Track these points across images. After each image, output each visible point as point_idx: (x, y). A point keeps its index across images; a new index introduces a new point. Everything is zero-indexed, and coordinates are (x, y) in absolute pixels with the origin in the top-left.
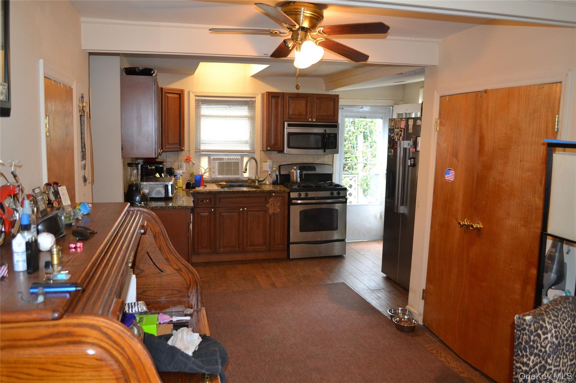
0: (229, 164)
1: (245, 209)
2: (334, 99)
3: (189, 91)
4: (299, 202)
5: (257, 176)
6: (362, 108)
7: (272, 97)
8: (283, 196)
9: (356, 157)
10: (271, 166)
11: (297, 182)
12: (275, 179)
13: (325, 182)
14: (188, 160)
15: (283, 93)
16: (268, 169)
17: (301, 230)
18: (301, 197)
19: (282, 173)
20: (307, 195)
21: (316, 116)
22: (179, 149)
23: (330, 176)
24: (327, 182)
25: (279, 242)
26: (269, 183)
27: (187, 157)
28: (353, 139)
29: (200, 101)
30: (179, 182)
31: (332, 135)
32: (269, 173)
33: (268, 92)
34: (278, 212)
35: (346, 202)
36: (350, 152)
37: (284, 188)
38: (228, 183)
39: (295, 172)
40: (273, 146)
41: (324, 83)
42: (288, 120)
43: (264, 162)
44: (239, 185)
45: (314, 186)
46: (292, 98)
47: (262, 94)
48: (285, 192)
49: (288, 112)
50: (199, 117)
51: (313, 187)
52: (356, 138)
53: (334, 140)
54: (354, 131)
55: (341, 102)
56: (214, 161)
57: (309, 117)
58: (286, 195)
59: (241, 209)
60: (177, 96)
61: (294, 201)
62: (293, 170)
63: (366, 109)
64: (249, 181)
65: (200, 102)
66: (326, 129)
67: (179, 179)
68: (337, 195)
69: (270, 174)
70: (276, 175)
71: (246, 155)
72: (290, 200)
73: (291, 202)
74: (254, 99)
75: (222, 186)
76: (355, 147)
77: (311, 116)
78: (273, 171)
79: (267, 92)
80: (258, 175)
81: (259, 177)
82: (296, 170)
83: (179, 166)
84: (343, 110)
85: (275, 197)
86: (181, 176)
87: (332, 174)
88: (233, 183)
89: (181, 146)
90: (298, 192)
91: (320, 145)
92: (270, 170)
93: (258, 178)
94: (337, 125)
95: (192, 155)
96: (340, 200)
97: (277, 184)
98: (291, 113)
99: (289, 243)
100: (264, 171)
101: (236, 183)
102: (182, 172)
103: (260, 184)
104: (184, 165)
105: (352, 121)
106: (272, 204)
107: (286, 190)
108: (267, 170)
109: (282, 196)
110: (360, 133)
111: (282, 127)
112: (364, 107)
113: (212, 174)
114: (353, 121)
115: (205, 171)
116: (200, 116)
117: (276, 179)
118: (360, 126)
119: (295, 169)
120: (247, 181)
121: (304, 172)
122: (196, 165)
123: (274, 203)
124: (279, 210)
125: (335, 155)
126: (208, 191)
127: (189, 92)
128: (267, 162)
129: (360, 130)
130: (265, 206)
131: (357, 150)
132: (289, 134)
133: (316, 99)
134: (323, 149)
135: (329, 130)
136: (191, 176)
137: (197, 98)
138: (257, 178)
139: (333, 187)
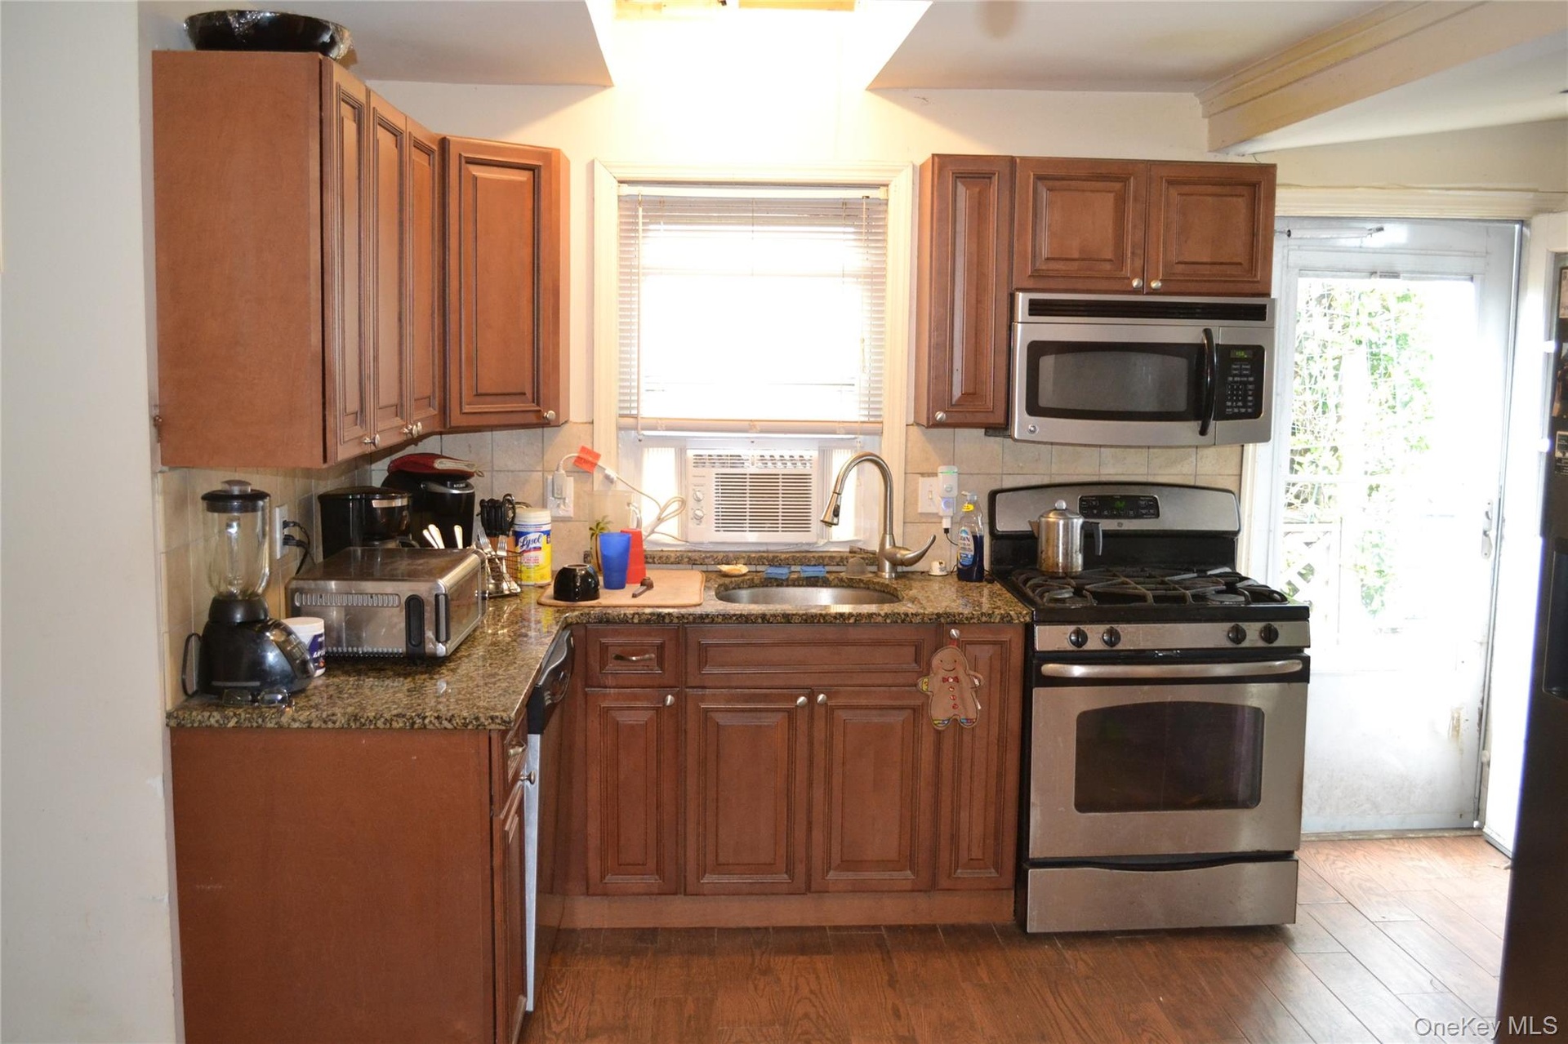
0: (764, 483)
1: (821, 697)
2: (1254, 186)
3: (593, 162)
4: (1078, 671)
5: (888, 537)
6: (1381, 229)
7: (959, 176)
8: (1001, 643)
9: (1335, 449)
10: (955, 493)
11: (1068, 574)
12: (971, 554)
13: (1202, 573)
14: (586, 463)
15: (1012, 160)
16: (939, 507)
17: (1085, 803)
18: (1085, 648)
19: (1002, 526)
20: (1114, 637)
21: (1165, 266)
22: (532, 418)
23: (1222, 545)
24: (1209, 573)
25: (976, 853)
26: (942, 570)
27: (583, 449)
28: (1324, 372)
29: (640, 203)
30: (536, 560)
31: (1241, 354)
32: (946, 524)
33: (939, 156)
34: (972, 715)
35: (1303, 676)
36: (1309, 428)
37: (1007, 603)
38: (760, 568)
39: (1061, 522)
40: (958, 404)
41: (1204, 117)
42: (1030, 284)
43: (923, 475)
44: (808, 578)
45: (1150, 595)
46: (1050, 183)
47: (914, 166)
48: (1010, 621)
49: (1034, 246)
50: (634, 274)
51: (1143, 598)
52: (1337, 368)
53: (1251, 379)
54: (1330, 336)
55: (1286, 203)
56: (700, 471)
57: (1133, 271)
58: (1015, 638)
59: (801, 699)
60: (523, 177)
61: (1049, 668)
62: (1052, 518)
63: (1396, 235)
64: (851, 560)
65: (640, 209)
66: (1217, 325)
67: (536, 549)
68: (1261, 644)
69: (946, 531)
70: (975, 537)
71: (842, 444)
72: (1032, 660)
73: (1039, 670)
74: (878, 194)
75: (727, 580)
76: (1331, 404)
77: (1139, 263)
78: (962, 518)
79: (934, 155)
80: (891, 534)
81: (899, 543)
82: (1066, 518)
83: (544, 487)
84: (1291, 241)
85: (961, 644)
86: (544, 537)
87: (1236, 533)
88: (780, 566)
89: (538, 404)
90: (1070, 623)
91: (1181, 405)
92: (950, 512)
93: (894, 545)
94: (1264, 307)
95: (605, 442)
96: (1275, 667)
97: (980, 578)
98: (1045, 252)
99: (1023, 862)
100: (921, 514)
101: (793, 568)
102: (549, 519)
103: (901, 576)
104: (570, 486)
105: (1323, 296)
106: (945, 680)
107: (1012, 613)
108: (934, 511)
109: (994, 643)
110: (1355, 345)
111: (1005, 320)
112: (1386, 226)
113: (692, 525)
114: (1326, 293)
115: (663, 510)
116: (641, 271)
117: (975, 557)
118: (1353, 314)
119: (1061, 513)
120: (842, 558)
121: (1106, 525)
122: (620, 487)
123: (953, 674)
124: (979, 707)
125: (1250, 448)
126: (648, 611)
127: (591, 166)
128: (935, 474)
129: (1357, 337)
130: (916, 685)
131: (1339, 419)
132: (1037, 350)
133: (1164, 184)
134: (1196, 418)
135: (1225, 333)
136: (592, 535)
137: (627, 190)
138: (888, 546)
139: (1242, 599)
